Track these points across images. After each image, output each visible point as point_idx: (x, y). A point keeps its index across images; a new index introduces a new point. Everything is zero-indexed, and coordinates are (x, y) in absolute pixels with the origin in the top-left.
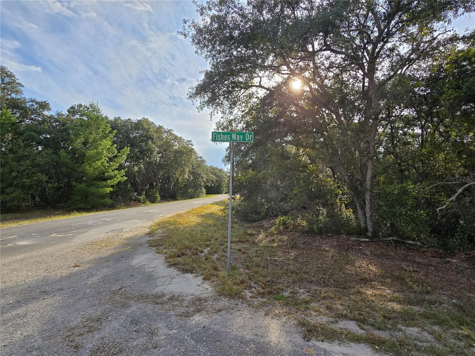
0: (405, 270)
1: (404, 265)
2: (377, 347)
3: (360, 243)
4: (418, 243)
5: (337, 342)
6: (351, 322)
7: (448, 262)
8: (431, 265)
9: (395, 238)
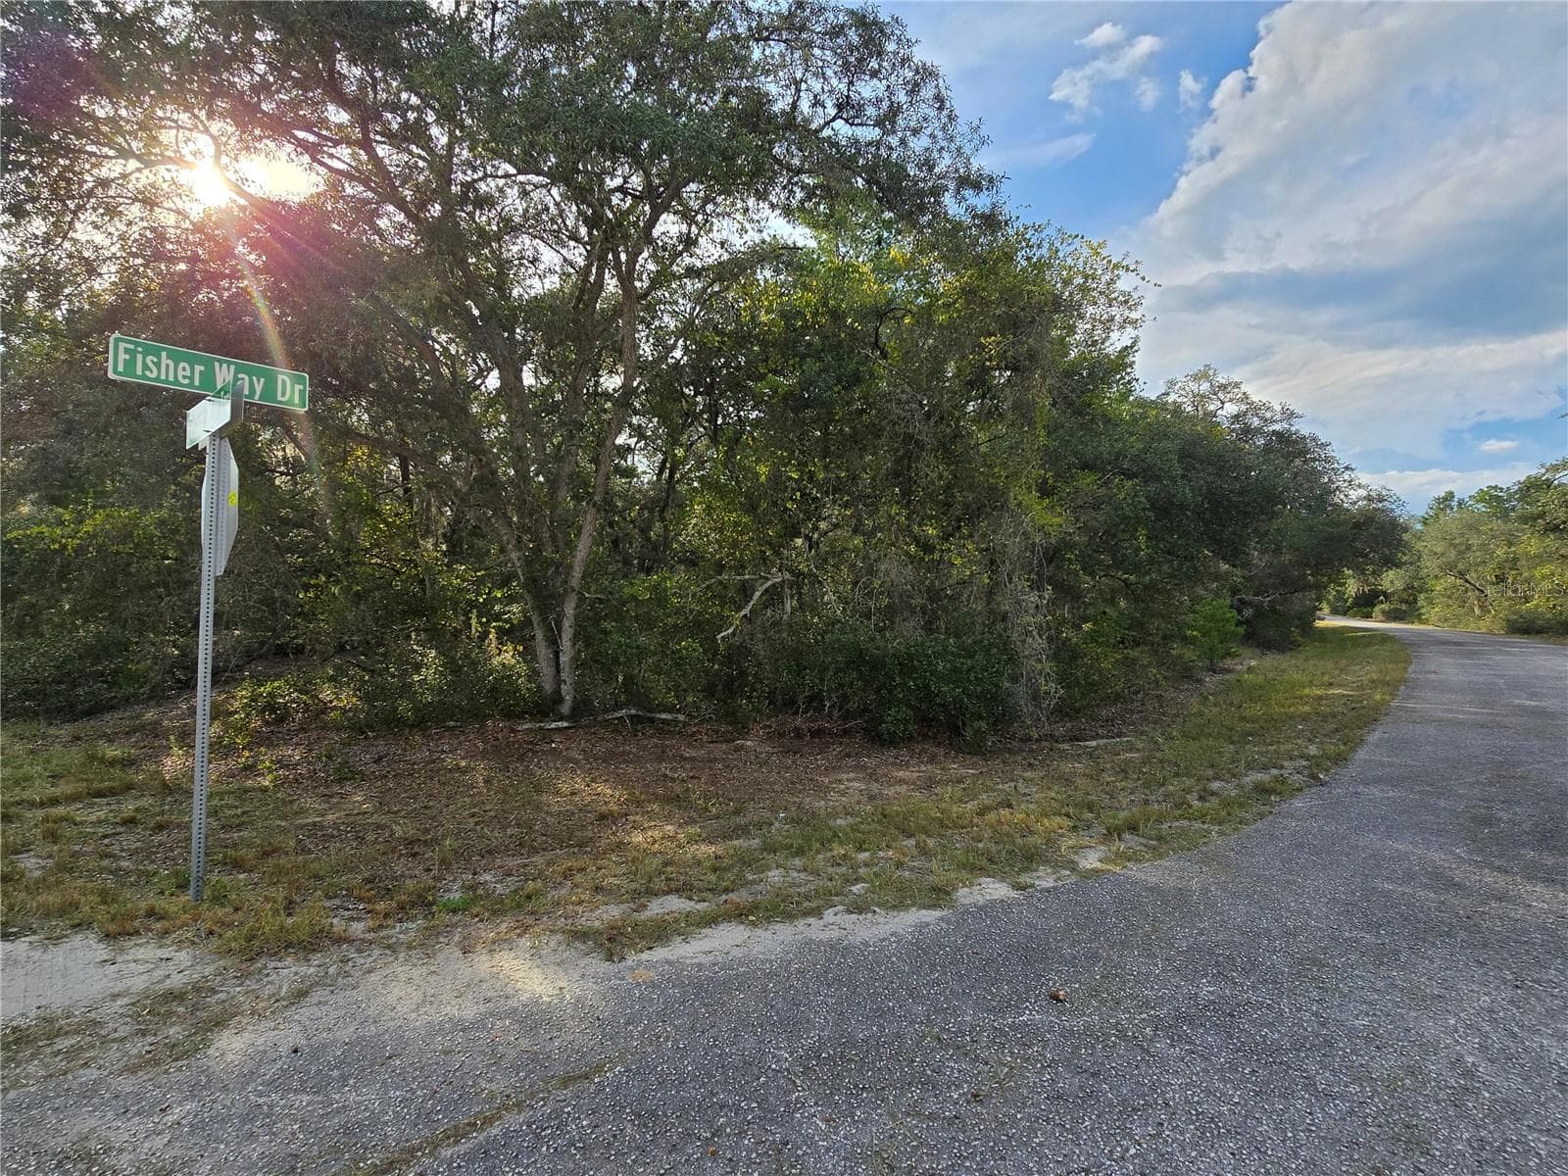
0: (673, 780)
1: (665, 768)
2: (751, 918)
3: (547, 736)
4: (681, 717)
5: (679, 939)
6: (669, 897)
7: (742, 747)
8: (716, 759)
9: (633, 712)
